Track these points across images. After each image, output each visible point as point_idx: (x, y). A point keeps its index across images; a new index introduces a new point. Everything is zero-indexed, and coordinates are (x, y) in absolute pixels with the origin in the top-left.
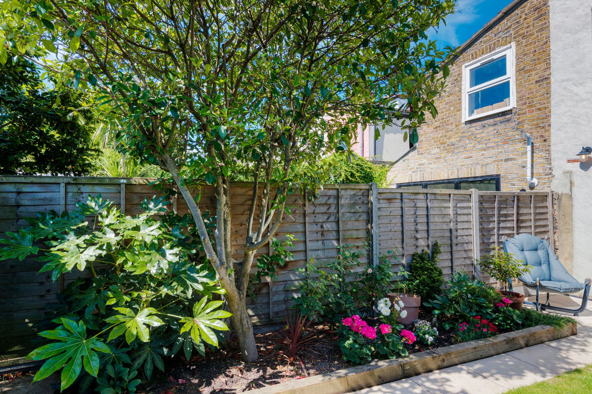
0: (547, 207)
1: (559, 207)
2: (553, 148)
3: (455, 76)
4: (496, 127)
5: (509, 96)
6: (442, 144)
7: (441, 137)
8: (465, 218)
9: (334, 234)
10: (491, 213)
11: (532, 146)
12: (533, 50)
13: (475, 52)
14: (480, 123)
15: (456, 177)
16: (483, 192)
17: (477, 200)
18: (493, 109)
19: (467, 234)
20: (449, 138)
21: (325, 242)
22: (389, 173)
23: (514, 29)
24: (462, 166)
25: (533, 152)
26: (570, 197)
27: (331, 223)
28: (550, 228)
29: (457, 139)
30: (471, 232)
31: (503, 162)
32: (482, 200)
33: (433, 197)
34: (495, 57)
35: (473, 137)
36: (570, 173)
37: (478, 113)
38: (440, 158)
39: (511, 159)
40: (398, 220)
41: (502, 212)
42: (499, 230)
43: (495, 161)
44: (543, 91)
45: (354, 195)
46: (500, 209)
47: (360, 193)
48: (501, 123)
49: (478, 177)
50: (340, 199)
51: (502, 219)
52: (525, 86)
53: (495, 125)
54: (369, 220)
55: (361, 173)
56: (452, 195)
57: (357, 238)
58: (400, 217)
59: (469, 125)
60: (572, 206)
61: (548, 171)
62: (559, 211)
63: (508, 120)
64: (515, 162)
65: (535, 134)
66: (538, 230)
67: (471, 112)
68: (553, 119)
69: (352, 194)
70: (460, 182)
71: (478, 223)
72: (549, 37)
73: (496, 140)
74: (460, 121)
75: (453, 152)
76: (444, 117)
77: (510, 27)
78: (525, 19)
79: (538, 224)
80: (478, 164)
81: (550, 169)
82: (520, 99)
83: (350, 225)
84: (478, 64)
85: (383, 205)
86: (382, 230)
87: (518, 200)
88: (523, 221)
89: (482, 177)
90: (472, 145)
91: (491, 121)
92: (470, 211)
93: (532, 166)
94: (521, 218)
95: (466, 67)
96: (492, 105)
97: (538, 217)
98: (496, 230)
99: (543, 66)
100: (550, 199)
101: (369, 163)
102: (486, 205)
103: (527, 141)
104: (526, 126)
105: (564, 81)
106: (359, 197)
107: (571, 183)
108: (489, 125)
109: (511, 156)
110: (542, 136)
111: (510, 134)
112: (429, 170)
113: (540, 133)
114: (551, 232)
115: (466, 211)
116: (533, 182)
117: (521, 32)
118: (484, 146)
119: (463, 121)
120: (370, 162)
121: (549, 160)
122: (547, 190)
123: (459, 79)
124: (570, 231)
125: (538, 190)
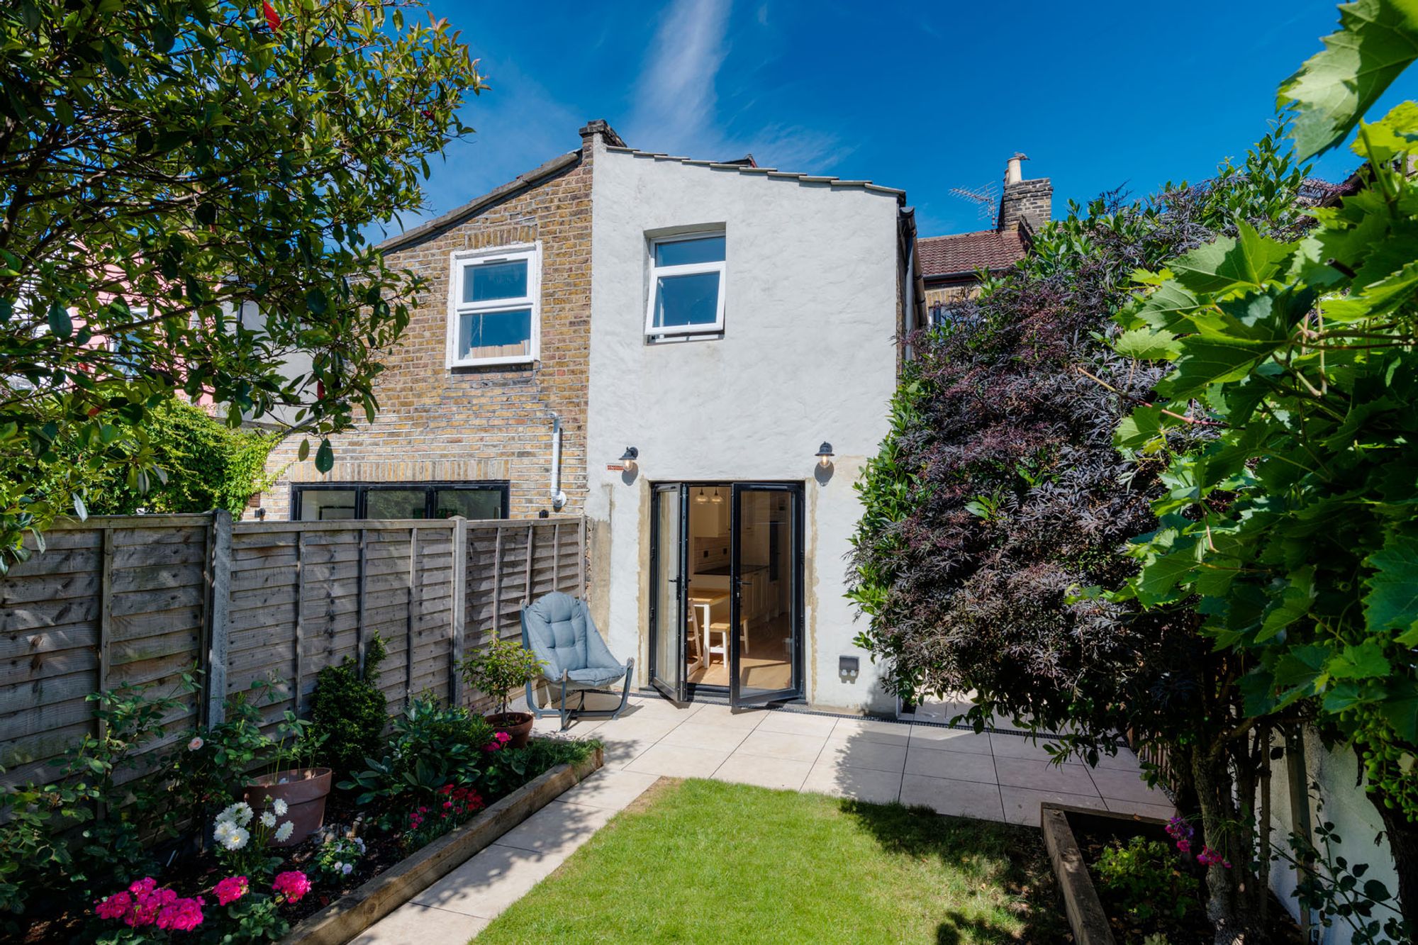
0: (577, 543)
1: (594, 543)
2: (589, 442)
3: (435, 269)
4: (506, 390)
5: (529, 337)
6: (404, 404)
7: (402, 390)
8: (439, 576)
9: (83, 655)
10: (488, 562)
11: (561, 435)
12: (567, 266)
13: (476, 235)
14: (477, 376)
15: (430, 479)
16: (475, 522)
17: (464, 539)
18: (502, 355)
19: (442, 608)
20: (419, 396)
21: (45, 685)
22: (271, 456)
23: (541, 218)
24: (442, 456)
25: (561, 446)
26: (609, 526)
27: (72, 628)
28: (581, 579)
29: (434, 400)
30: (449, 603)
31: (515, 458)
32: (474, 536)
33: (374, 537)
34: (510, 257)
35: (463, 401)
36: (608, 487)
37: (476, 356)
38: (398, 435)
39: (528, 454)
40: (286, 598)
41: (506, 559)
42: (500, 593)
43: (502, 454)
44: (580, 342)
45: (157, 542)
46: (503, 552)
47: (178, 538)
48: (515, 383)
49: (470, 482)
50: (107, 559)
51: (505, 571)
52: (553, 326)
53: (504, 385)
54: (201, 607)
55: (188, 449)
56: (415, 532)
57: (162, 658)
58: (290, 589)
59: (458, 376)
60: (610, 542)
61: (581, 481)
62: (594, 550)
63: (527, 382)
64: (535, 460)
65: (566, 415)
66: (562, 586)
67: (464, 352)
68: (592, 394)
69: (150, 540)
70: (438, 490)
71: (463, 585)
72: (589, 253)
73: (506, 414)
74: (442, 364)
75: (426, 425)
76: (411, 349)
77: (535, 211)
78: (558, 207)
79: (562, 574)
80: (471, 456)
81: (585, 478)
82: (545, 346)
83: (138, 626)
84: (480, 261)
85: (246, 565)
86: (240, 625)
87: (535, 534)
88: (540, 572)
89: (478, 482)
90: (463, 417)
91: (498, 376)
92: (450, 561)
93: (559, 470)
94: (537, 566)
95: (458, 257)
96: (501, 345)
97: (564, 562)
98: (495, 594)
99: (579, 299)
100: (581, 529)
101: (215, 426)
102: (480, 546)
103: (554, 424)
104: (553, 398)
105: (607, 333)
106: (173, 548)
107: (611, 504)
108: (495, 384)
109: (528, 449)
110: (575, 420)
111: (528, 406)
112: (373, 458)
113: (573, 415)
114: (582, 587)
115: (441, 562)
116: (559, 498)
117: (551, 228)
118: (484, 422)
119: (448, 366)
120: (219, 421)
121: (583, 461)
122: (579, 514)
123: (443, 278)
124: (607, 584)
125: (566, 514)
